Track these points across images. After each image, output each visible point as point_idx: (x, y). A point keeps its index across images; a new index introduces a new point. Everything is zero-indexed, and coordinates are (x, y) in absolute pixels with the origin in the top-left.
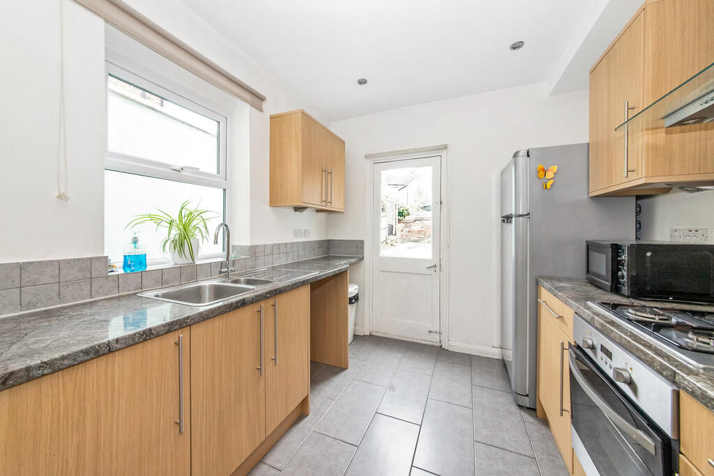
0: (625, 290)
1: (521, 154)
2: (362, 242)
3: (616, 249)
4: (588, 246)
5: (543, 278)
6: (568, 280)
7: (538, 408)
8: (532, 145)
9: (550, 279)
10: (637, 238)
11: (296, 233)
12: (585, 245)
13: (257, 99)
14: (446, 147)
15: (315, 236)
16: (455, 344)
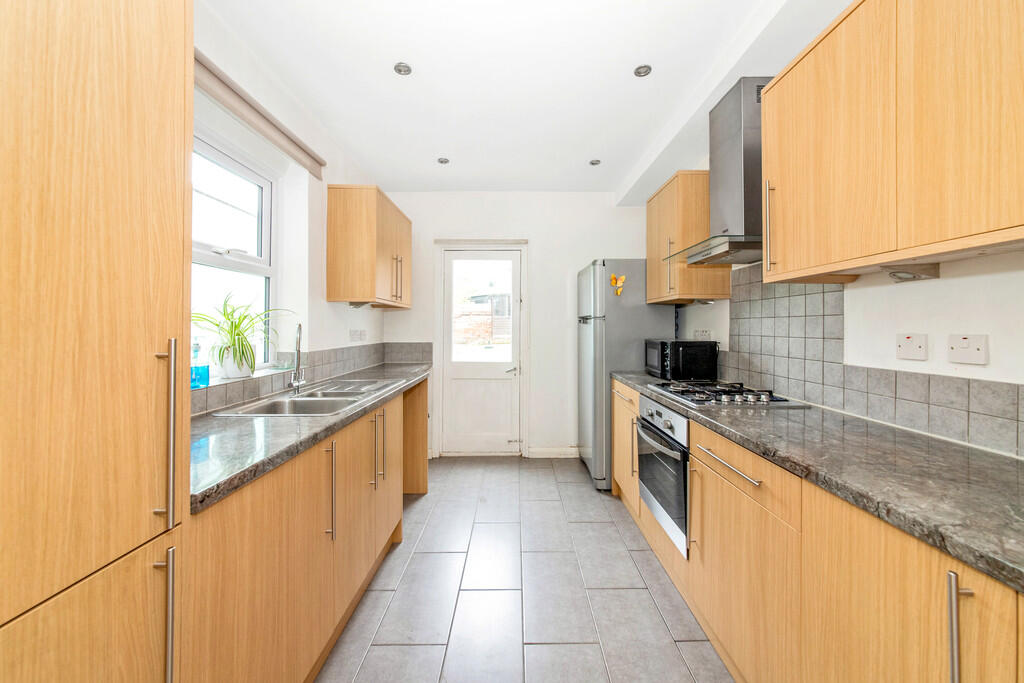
0: (669, 376)
1: (598, 263)
2: (430, 345)
3: (664, 345)
4: (646, 344)
5: (616, 372)
6: (633, 372)
7: (614, 488)
8: (607, 257)
9: (620, 373)
10: (676, 337)
11: (353, 334)
12: (644, 343)
13: (316, 163)
14: (526, 242)
15: (370, 339)
16: (535, 451)
